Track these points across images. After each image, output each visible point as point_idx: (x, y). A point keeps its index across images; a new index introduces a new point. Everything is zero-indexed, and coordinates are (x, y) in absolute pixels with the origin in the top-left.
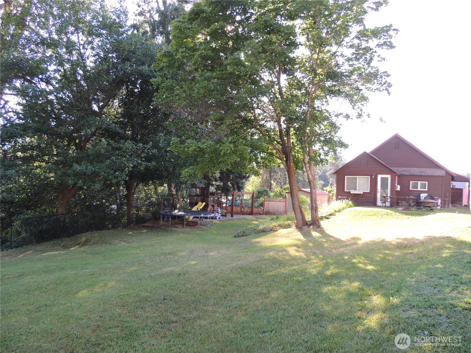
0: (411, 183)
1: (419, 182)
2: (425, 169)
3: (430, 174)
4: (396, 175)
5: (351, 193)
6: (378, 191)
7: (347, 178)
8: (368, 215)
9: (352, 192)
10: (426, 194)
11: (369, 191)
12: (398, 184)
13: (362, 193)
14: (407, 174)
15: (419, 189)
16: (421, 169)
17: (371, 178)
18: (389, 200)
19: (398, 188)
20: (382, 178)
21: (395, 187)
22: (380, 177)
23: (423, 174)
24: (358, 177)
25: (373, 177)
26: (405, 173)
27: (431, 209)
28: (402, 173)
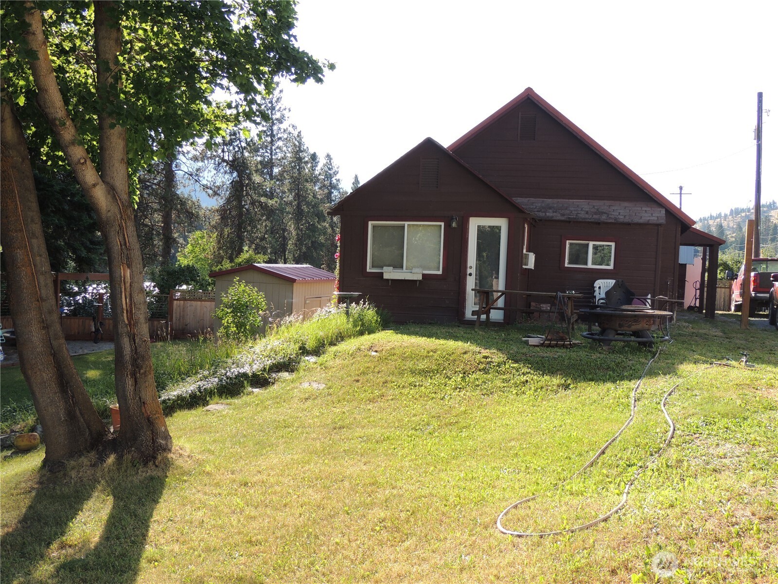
0: (568, 246)
1: (591, 244)
2: (607, 203)
3: (621, 218)
4: (525, 220)
5: (386, 276)
6: (469, 271)
7: (374, 227)
8: (413, 372)
9: (390, 274)
10: (611, 282)
11: (440, 272)
12: (529, 250)
13: (420, 278)
14: (558, 216)
15: (590, 265)
16: (597, 203)
17: (448, 227)
18: (501, 303)
19: (531, 262)
20: (481, 230)
21: (523, 259)
22: (475, 224)
23: (604, 218)
24: (406, 223)
25: (454, 225)
26: (550, 214)
27: (644, 344)
28: (541, 214)
